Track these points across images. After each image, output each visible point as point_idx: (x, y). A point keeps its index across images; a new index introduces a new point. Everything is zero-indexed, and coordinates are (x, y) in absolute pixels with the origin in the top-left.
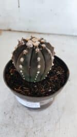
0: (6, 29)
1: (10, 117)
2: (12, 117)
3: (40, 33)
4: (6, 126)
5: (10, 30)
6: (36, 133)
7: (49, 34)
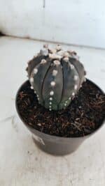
0: (22, 36)
1: (36, 159)
2: (39, 158)
3: (69, 45)
4: (32, 170)
5: (28, 38)
6: (73, 182)
7: (81, 47)
